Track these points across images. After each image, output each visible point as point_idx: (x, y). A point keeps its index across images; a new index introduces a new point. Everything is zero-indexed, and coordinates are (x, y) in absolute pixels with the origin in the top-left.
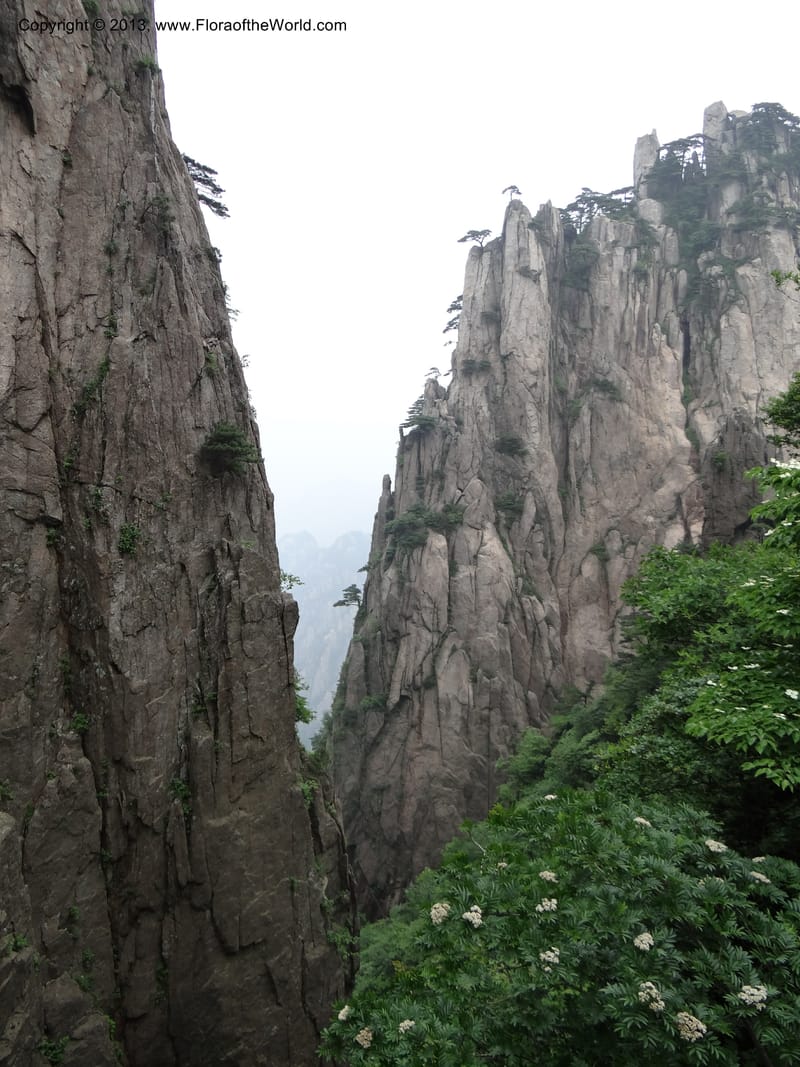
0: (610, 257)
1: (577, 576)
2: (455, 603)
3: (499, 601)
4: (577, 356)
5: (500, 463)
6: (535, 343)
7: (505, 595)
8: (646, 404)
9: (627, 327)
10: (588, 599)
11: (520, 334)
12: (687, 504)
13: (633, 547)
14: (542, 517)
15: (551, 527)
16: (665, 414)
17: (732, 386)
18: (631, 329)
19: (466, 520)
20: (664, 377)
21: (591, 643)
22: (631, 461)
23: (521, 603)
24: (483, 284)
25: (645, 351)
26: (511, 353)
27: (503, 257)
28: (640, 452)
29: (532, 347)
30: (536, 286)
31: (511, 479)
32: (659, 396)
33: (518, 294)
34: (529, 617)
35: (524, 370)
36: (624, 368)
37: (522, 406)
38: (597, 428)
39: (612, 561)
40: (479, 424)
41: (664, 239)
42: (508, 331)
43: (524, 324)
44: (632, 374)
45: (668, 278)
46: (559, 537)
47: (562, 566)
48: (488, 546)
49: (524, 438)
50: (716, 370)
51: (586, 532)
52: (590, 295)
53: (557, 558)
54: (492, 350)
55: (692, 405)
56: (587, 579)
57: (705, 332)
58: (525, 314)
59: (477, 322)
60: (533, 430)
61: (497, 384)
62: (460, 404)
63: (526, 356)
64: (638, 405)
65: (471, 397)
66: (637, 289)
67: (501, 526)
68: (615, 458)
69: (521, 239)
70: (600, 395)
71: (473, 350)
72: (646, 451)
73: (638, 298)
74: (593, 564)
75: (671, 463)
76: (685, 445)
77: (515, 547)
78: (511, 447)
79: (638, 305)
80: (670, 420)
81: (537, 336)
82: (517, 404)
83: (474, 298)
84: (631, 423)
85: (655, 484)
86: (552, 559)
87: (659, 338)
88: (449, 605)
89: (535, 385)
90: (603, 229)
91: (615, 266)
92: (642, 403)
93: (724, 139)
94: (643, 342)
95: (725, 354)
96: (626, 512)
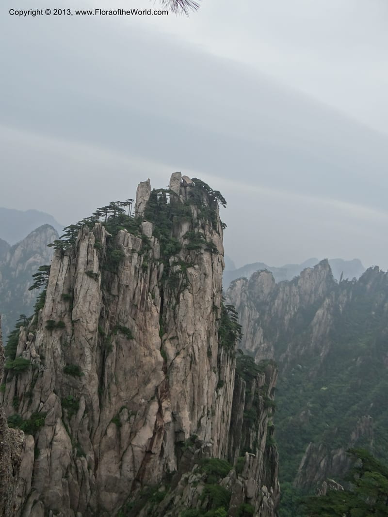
0: (131, 258)
1: (104, 435)
2: (37, 473)
3: (63, 466)
4: (110, 312)
5: (66, 380)
6: (93, 315)
7: (67, 461)
8: (144, 339)
9: (136, 296)
10: (109, 448)
11: (85, 309)
12: (160, 392)
13: (134, 416)
14: (89, 409)
15: (93, 414)
16: (153, 344)
17: (183, 330)
18: (138, 297)
19: (46, 422)
20: (152, 324)
21: (110, 472)
22: (135, 371)
23: (76, 464)
24: (63, 276)
25: (144, 309)
26: (79, 320)
27: (77, 261)
28: (140, 366)
29: (91, 317)
30: (96, 283)
31: (72, 389)
32: (150, 334)
33: (85, 287)
34: (80, 471)
35: (86, 330)
36: (134, 319)
37: (82, 348)
38: (119, 353)
39: (123, 426)
40: (54, 358)
41: (154, 245)
42: (77, 307)
43: (88, 304)
44: (138, 323)
45: (155, 269)
46: (97, 418)
47: (97, 433)
48: (59, 435)
49: (82, 366)
50: (176, 320)
51: (110, 412)
52: (118, 277)
53: (95, 429)
54: (66, 316)
55: (164, 337)
56: (110, 438)
57: (172, 299)
58: (89, 298)
59: (58, 299)
60: (88, 362)
61: (68, 335)
62: (44, 346)
63: (87, 323)
64: (140, 340)
65: (51, 343)
66: (142, 276)
67: (65, 417)
68: (127, 370)
69: (90, 255)
70: (122, 336)
71: (54, 315)
72: (143, 366)
73: (143, 282)
74: (113, 428)
75: (154, 371)
76: (161, 361)
77: (73, 429)
78: (73, 371)
79: (142, 286)
80: (155, 347)
81: (95, 312)
82: (79, 348)
83: (57, 284)
84: (137, 351)
85: (146, 382)
86: (92, 431)
87: (150, 301)
88: (33, 475)
89: (92, 338)
90: (126, 239)
91: (132, 264)
92: (142, 338)
93: (181, 193)
94: (143, 304)
95: (181, 313)
96: (131, 398)
